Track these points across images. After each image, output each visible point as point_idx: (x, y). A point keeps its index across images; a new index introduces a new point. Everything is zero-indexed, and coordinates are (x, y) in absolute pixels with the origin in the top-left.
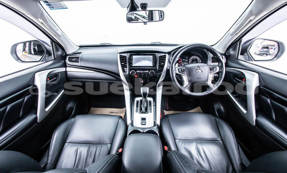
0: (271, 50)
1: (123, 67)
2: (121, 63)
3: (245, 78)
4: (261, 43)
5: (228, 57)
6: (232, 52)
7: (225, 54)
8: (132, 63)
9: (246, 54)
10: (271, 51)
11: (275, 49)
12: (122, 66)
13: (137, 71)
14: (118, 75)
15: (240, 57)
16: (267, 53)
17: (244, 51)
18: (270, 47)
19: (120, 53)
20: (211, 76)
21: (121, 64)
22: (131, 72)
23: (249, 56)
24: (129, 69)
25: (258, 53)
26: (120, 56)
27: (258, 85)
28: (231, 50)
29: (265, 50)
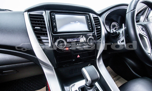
1: (40, 34)
2: (33, 27)
8: (56, 27)
12: (36, 34)
13: (68, 40)
14: (31, 52)
19: (29, 11)
21: (35, 30)
22: (56, 44)
24: (53, 36)
26: (30, 15)
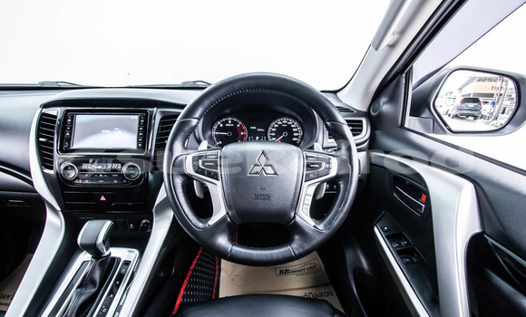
0: (484, 106)
1: (44, 150)
2: (39, 137)
3: (427, 194)
4: (460, 89)
5: (376, 121)
6: (385, 107)
7: (367, 115)
9: (426, 114)
10: (486, 109)
11: (494, 103)
12: (39, 148)
15: (411, 122)
16: (476, 113)
17: (422, 105)
18: (481, 99)
19: (44, 107)
20: (311, 190)
21: (38, 142)
23: (434, 120)
25: (454, 113)
26: (42, 113)
27: (477, 230)
28: (383, 100)
29: (471, 105)
